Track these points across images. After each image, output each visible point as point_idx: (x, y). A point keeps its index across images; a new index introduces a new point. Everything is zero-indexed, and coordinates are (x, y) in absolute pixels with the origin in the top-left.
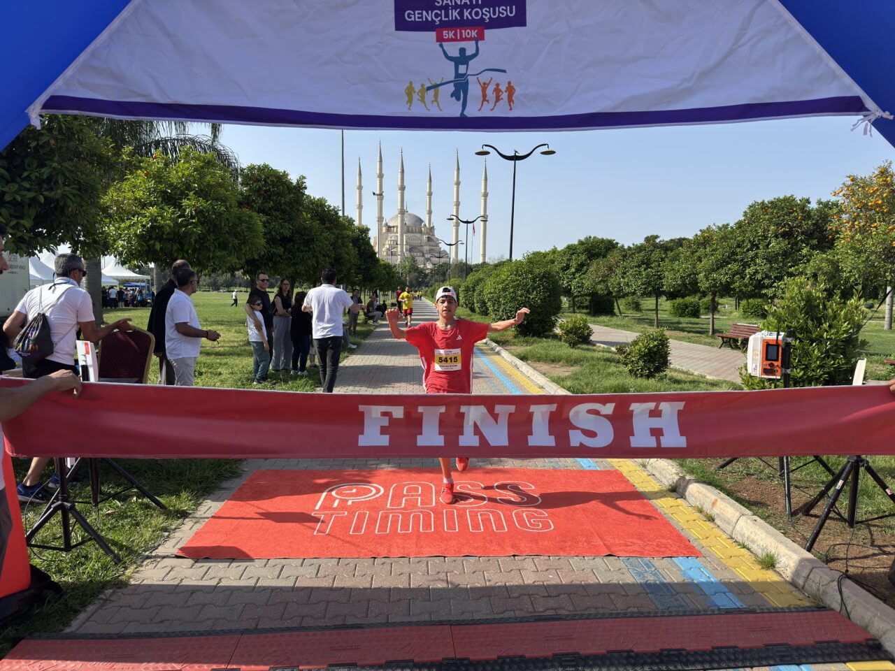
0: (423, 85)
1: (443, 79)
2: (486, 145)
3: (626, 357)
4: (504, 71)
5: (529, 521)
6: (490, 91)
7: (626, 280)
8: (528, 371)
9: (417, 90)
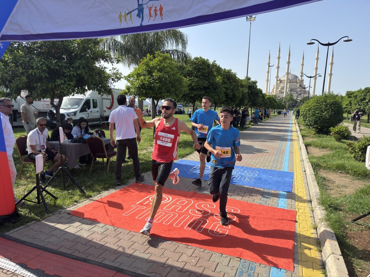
0: (125, 13)
1: (133, 8)
2: (313, 40)
3: (352, 149)
5: (217, 230)
6: (152, 12)
8: (303, 152)
9: (123, 15)
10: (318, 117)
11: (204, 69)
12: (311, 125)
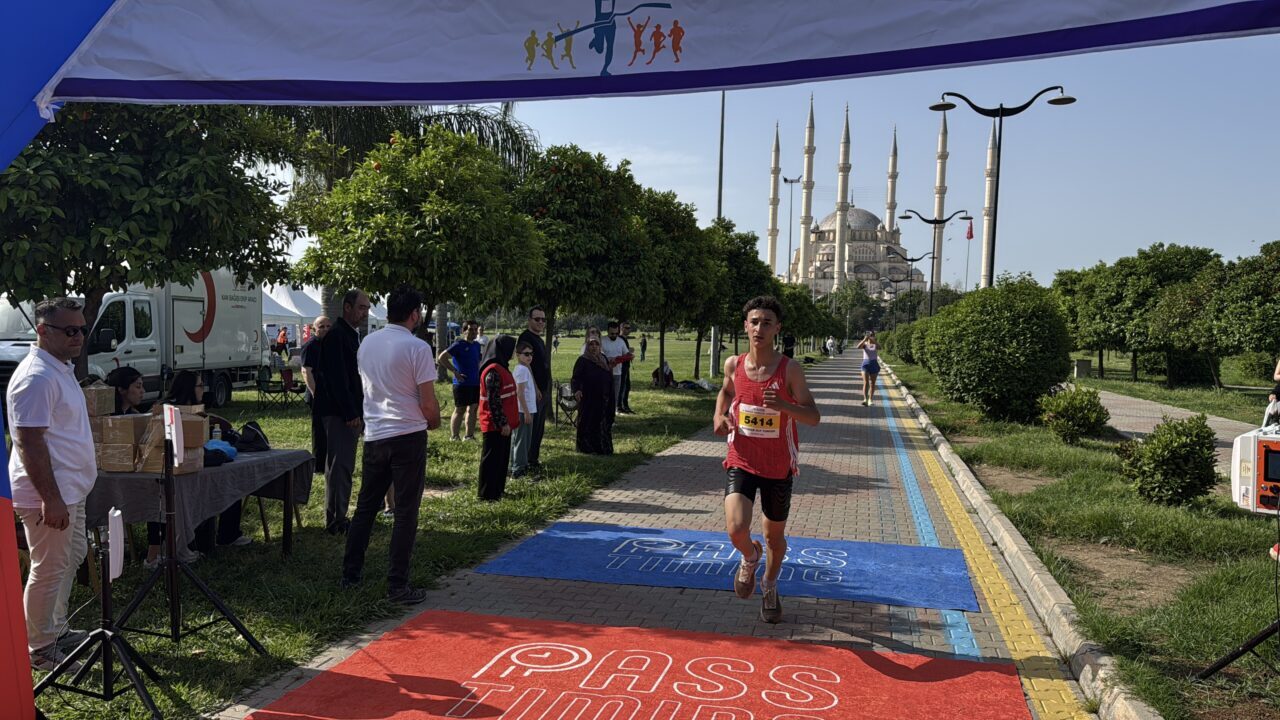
0: (550, 34)
1: (578, 23)
2: (949, 94)
3: (1132, 464)
6: (646, 37)
8: (964, 482)
9: (541, 42)
10: (990, 362)
11: (589, 190)
12: (966, 389)
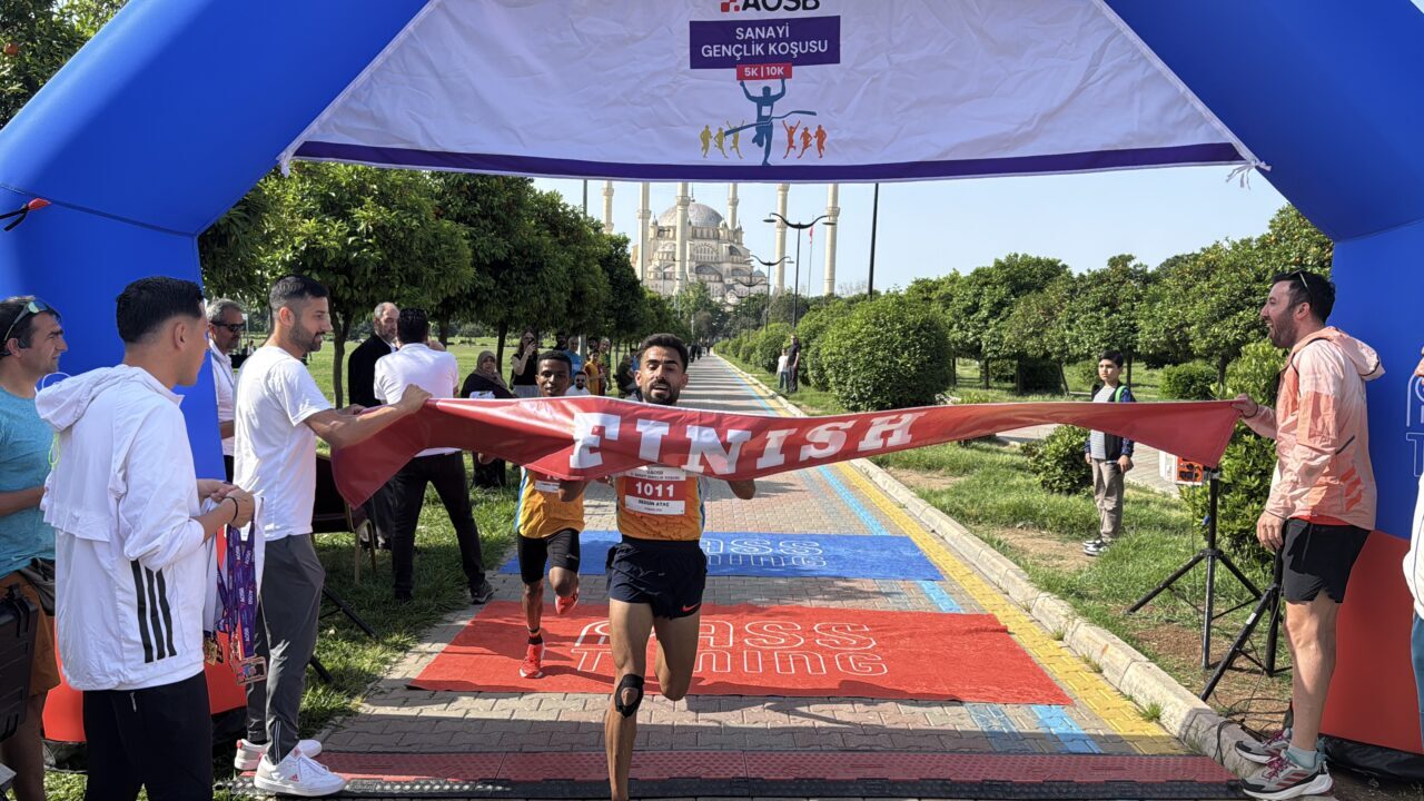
0: (720, 129)
1: (743, 122)
4: (814, 114)
5: (856, 665)
6: (797, 136)
7: (1074, 333)
8: (885, 483)
9: (714, 135)
